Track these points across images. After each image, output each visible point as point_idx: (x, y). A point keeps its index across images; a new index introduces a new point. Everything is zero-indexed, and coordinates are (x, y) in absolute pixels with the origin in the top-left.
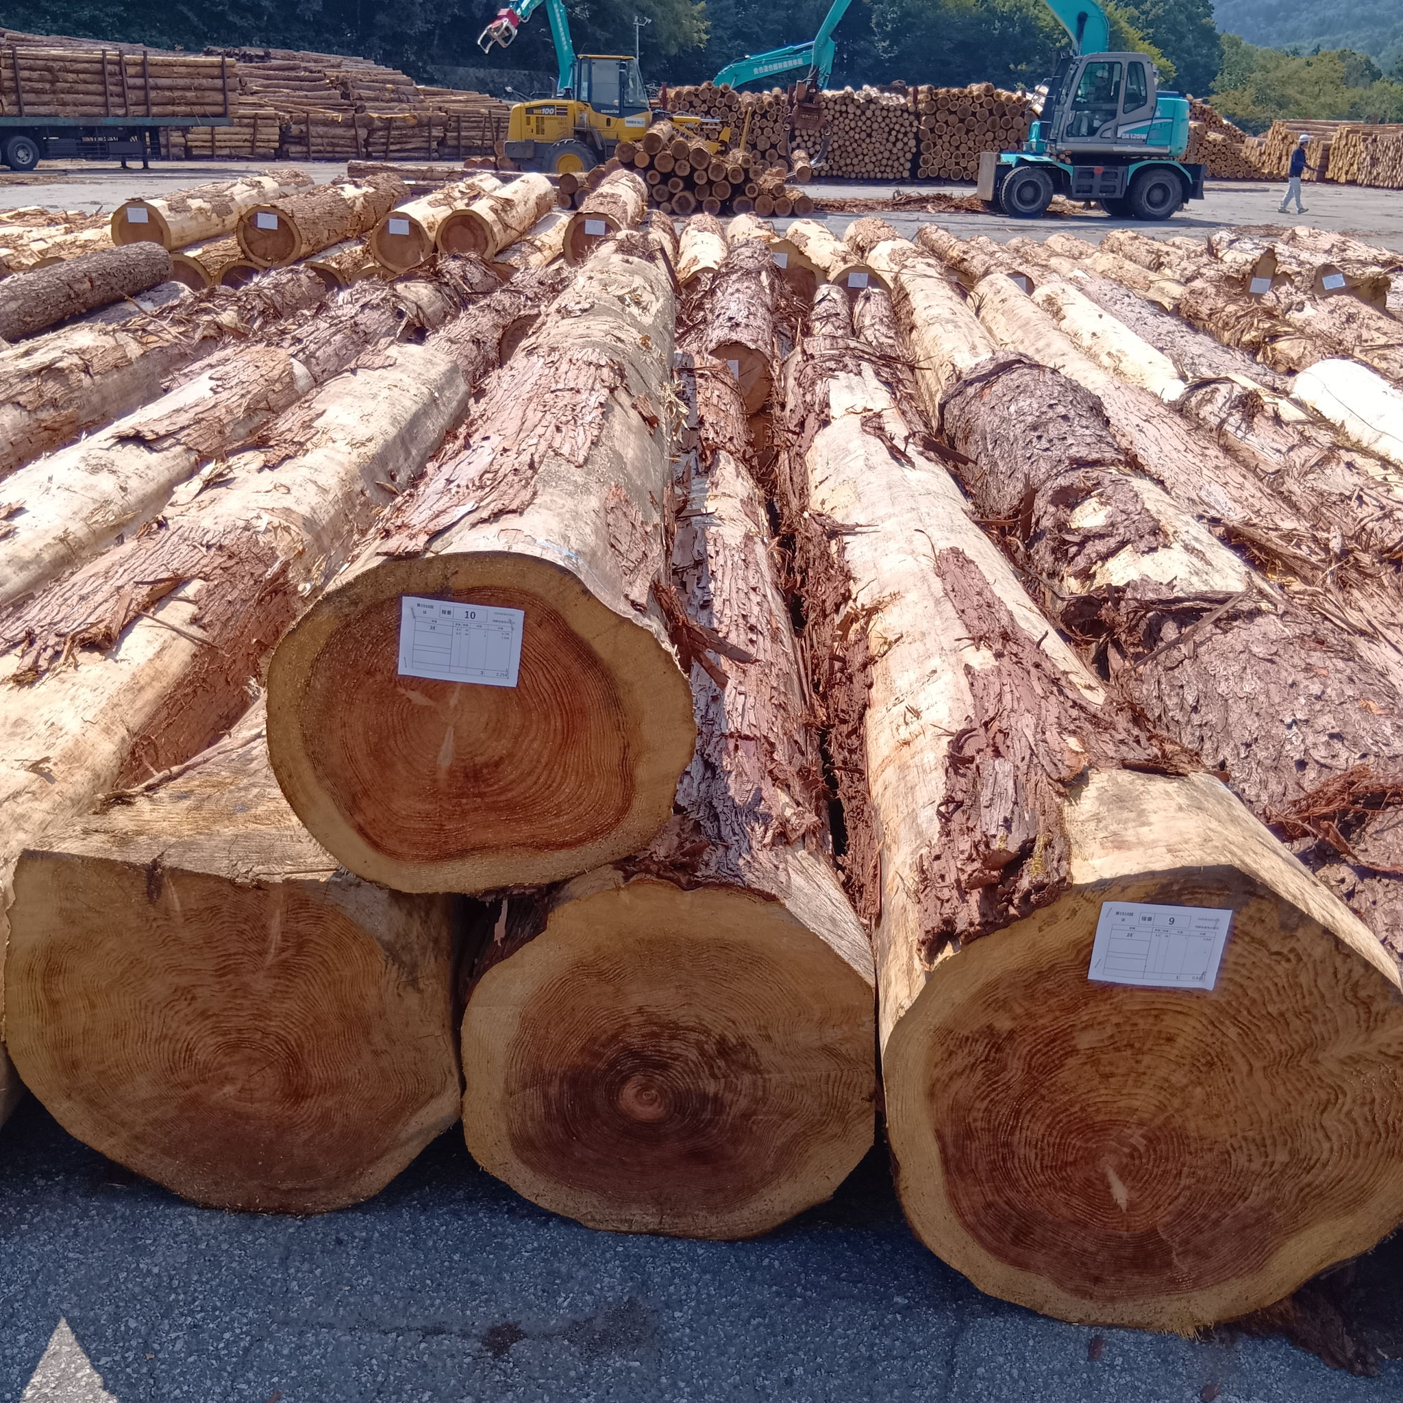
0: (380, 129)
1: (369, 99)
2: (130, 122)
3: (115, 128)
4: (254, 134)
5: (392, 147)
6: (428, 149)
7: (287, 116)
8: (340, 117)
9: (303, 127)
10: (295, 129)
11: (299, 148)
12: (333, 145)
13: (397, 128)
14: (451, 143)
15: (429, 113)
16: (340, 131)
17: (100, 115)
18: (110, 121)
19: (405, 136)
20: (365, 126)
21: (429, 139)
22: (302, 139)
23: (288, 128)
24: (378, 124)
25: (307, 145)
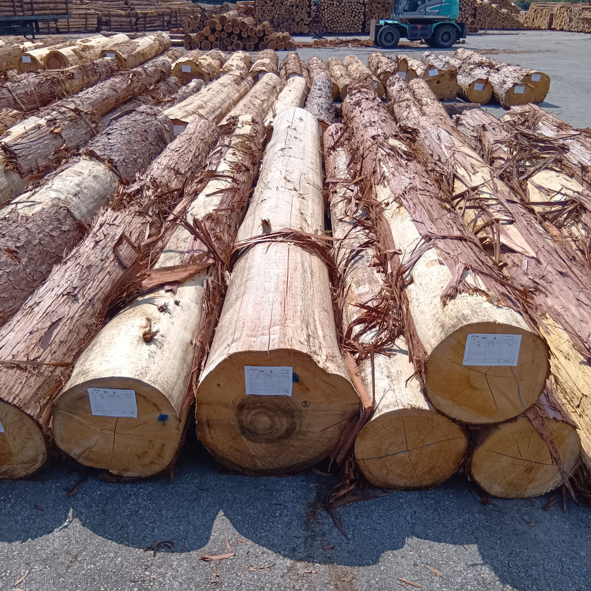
0: (142, 18)
1: (136, 5)
2: (25, 18)
3: (19, 21)
4: (86, 22)
5: (147, 26)
6: (163, 26)
7: (101, 13)
8: (123, 13)
9: (108, 18)
10: (104, 19)
11: (106, 27)
12: (121, 25)
13: (149, 17)
14: (173, 23)
15: (163, 10)
16: (124, 19)
17: (11, 16)
18: (16, 18)
19: (153, 20)
20: (135, 17)
21: (163, 21)
22: (107, 23)
23: (101, 18)
24: (140, 15)
25: (110, 26)
